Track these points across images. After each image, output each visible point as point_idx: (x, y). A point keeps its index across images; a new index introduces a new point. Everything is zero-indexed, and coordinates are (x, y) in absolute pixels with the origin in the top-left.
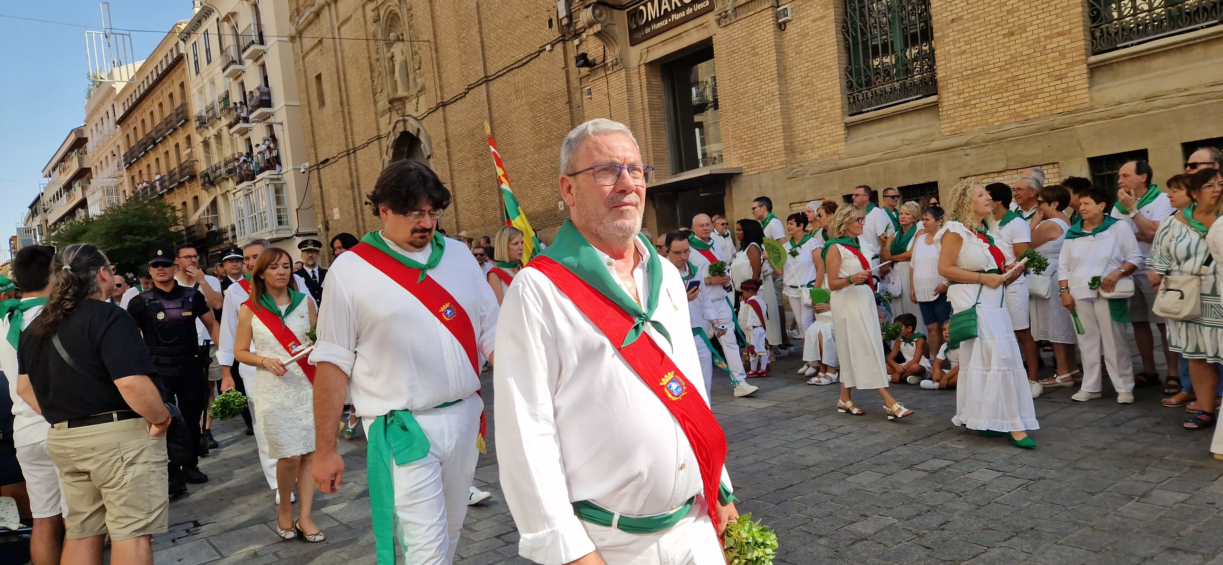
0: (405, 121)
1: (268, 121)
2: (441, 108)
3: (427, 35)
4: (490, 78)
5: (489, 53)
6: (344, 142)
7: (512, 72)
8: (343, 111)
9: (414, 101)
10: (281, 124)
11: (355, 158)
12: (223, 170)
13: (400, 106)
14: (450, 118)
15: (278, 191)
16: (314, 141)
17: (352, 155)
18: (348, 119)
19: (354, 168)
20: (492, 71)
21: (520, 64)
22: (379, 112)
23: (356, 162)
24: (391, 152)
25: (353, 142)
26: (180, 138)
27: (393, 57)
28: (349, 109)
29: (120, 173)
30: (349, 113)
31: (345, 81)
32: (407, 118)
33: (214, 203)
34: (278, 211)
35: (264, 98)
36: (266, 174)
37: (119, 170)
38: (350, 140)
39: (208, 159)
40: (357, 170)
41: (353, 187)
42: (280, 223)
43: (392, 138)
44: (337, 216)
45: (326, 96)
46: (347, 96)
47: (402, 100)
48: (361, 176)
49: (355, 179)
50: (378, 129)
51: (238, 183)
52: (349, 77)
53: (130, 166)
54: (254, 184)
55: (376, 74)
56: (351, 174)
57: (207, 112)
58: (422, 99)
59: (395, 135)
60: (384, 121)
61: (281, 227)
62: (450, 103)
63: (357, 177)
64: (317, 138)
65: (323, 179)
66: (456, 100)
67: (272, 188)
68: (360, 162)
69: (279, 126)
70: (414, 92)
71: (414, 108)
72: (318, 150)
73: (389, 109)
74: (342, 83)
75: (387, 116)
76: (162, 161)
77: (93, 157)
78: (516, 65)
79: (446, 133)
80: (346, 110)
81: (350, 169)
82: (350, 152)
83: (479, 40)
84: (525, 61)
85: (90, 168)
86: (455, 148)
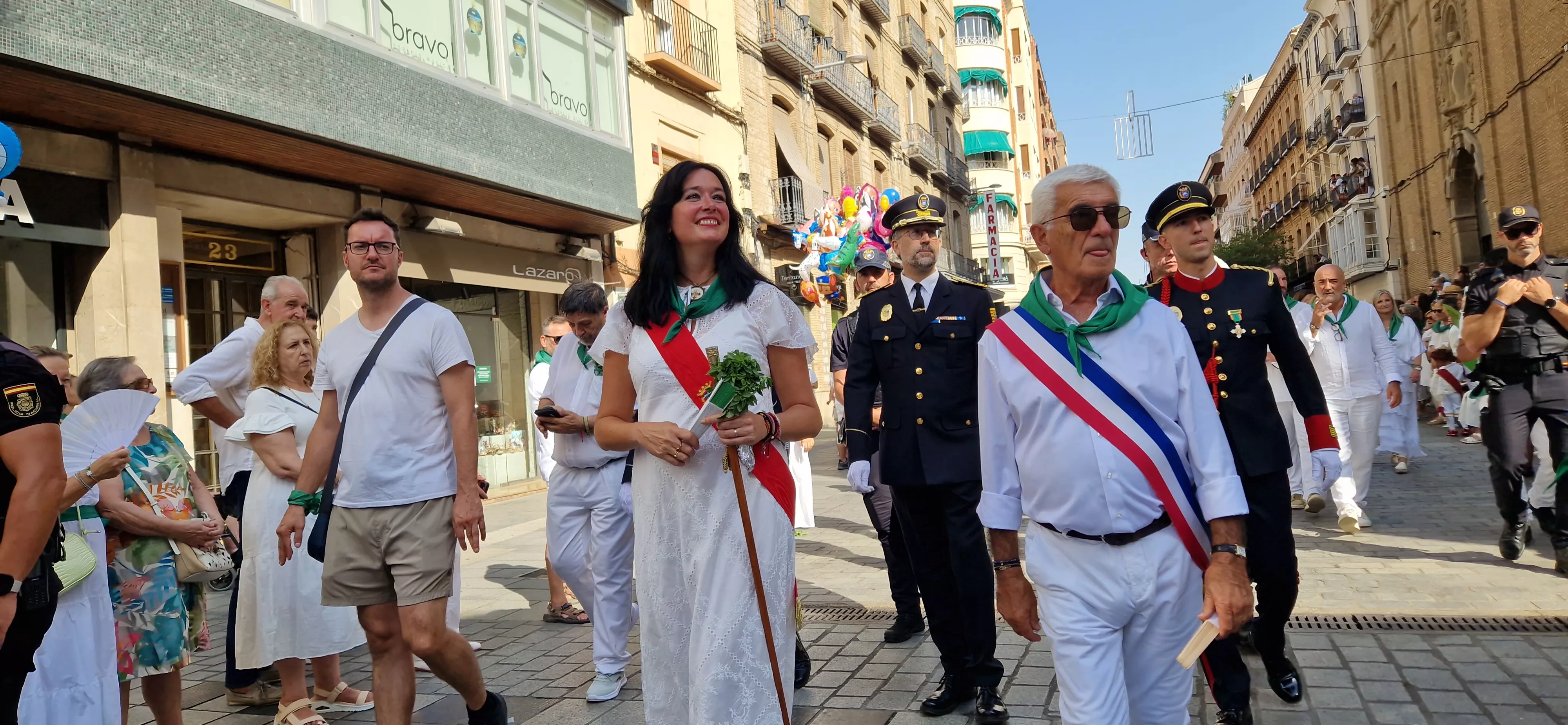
0: (1461, 135)
1: (1362, 137)
2: (1489, 120)
3: (1476, 35)
4: (1526, 84)
5: (1526, 53)
6: (1413, 162)
7: (1545, 75)
8: (1413, 125)
9: (1469, 111)
10: (1374, 139)
11: (1425, 179)
12: (1328, 194)
13: (1457, 119)
14: (1500, 131)
15: (1369, 217)
16: (1392, 160)
17: (1422, 176)
18: (1417, 134)
19: (1424, 191)
20: (1528, 74)
21: (1550, 65)
22: (1443, 125)
23: (1426, 184)
24: (1453, 171)
25: (1423, 161)
26: (1296, 159)
27: (1451, 60)
28: (1419, 123)
29: (1248, 199)
30: (1420, 127)
31: (1415, 89)
32: (1463, 132)
33: (1323, 229)
34: (1368, 241)
35: (1356, 111)
36: (1355, 200)
37: (1247, 196)
38: (1420, 159)
39: (1318, 180)
40: (1427, 194)
41: (1422, 214)
42: (1369, 255)
43: (1452, 156)
44: (1413, 248)
45: (1401, 108)
46: (1418, 106)
47: (1459, 111)
48: (1432, 201)
49: (1425, 204)
50: (1442, 145)
51: (1335, 210)
52: (1419, 85)
53: (1256, 191)
54: (1345, 210)
55: (1439, 81)
56: (1421, 199)
57: (1316, 128)
58: (1476, 107)
59: (1454, 152)
60: (1447, 134)
61: (1370, 259)
62: (1499, 112)
63: (1428, 202)
64: (1396, 156)
65: (1401, 203)
66: (1503, 109)
67: (1360, 215)
68: (1430, 184)
69: (1372, 142)
70: (1467, 101)
71: (1470, 120)
72: (1397, 170)
73: (1450, 121)
74: (1413, 92)
75: (1449, 129)
76: (1281, 184)
77: (1228, 182)
78: (1547, 68)
79: (1496, 149)
80: (1416, 124)
81: (1420, 192)
82: (1421, 172)
83: (1513, 40)
84: (1553, 62)
85: (1226, 195)
86: (1505, 166)
